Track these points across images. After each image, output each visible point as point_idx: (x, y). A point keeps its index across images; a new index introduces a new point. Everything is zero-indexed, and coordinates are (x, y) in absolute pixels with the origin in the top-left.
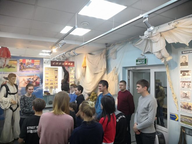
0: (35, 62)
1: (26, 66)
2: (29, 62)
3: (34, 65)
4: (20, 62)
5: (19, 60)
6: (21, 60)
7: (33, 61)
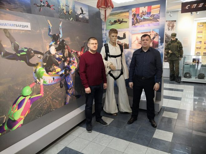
0: (152, 10)
1: (140, 18)
2: (144, 11)
3: (151, 14)
4: (133, 13)
5: (132, 10)
6: (134, 9)
7: (150, 9)
